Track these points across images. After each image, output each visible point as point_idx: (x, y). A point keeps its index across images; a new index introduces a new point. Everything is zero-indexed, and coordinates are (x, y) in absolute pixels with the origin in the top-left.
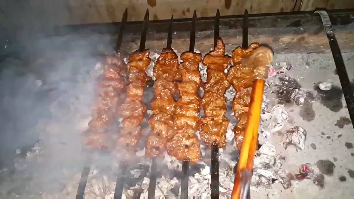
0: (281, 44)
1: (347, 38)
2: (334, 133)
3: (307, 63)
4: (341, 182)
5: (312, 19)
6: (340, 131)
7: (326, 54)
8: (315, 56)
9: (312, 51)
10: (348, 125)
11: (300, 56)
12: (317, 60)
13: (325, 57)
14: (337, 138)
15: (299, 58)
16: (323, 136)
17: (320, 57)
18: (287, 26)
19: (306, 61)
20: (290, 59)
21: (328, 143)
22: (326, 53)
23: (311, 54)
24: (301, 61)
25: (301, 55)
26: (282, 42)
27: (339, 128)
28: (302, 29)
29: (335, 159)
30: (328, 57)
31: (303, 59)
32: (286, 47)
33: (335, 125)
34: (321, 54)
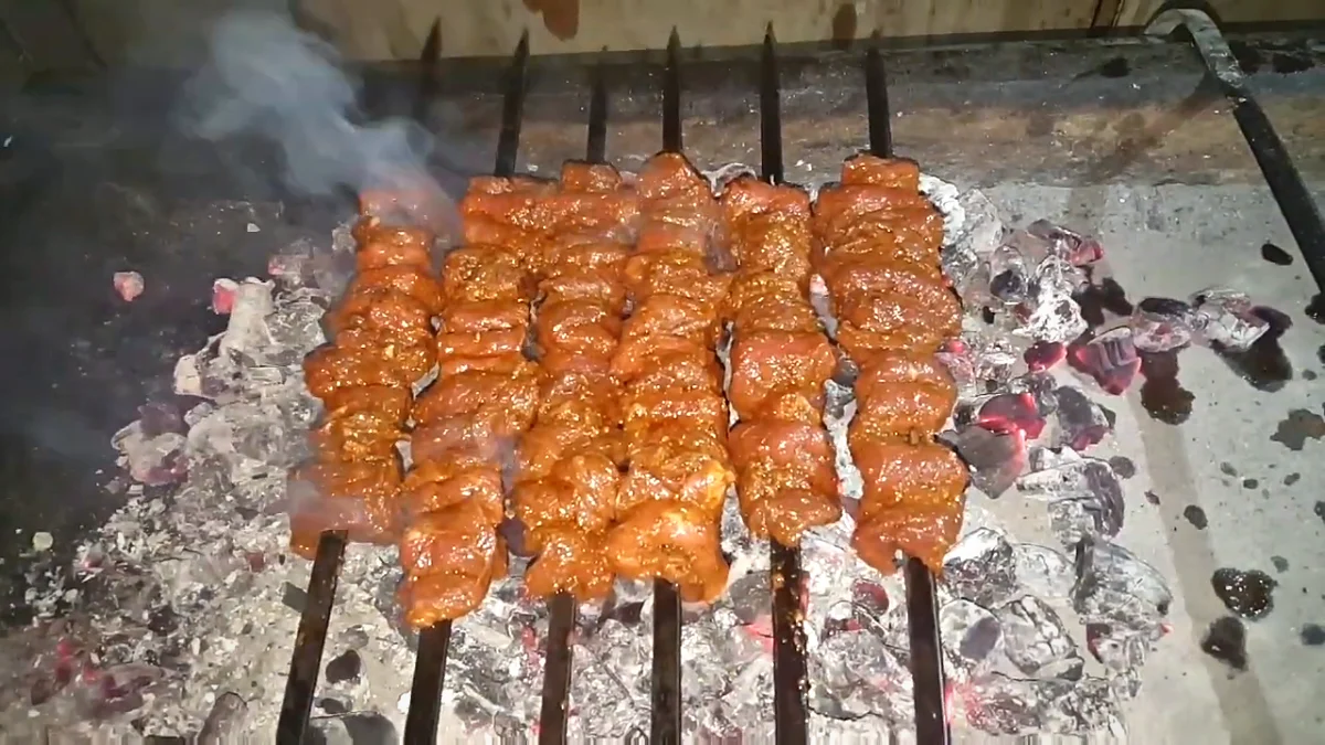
0: (1058, 144)
1: (1298, 126)
2: (1272, 466)
3: (1152, 218)
4: (1310, 646)
5: (1170, 52)
6: (1291, 461)
7: (1221, 190)
8: (1180, 194)
9: (1169, 177)
10: (1318, 438)
11: (1127, 195)
12: (1191, 209)
13: (1217, 200)
14: (1284, 486)
15: (1122, 201)
16: (1228, 477)
17: (1201, 197)
18: (1080, 76)
19: (1149, 212)
20: (1088, 207)
21: (1251, 507)
22: (1218, 185)
23: (1168, 186)
24: (1131, 211)
25: (1132, 190)
26: (1061, 139)
27: (1288, 449)
28: (1135, 86)
29: (1281, 564)
30: (1230, 198)
31: (1138, 205)
32: (1076, 159)
33: (1275, 438)
34: (1203, 189)
